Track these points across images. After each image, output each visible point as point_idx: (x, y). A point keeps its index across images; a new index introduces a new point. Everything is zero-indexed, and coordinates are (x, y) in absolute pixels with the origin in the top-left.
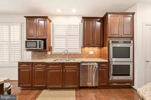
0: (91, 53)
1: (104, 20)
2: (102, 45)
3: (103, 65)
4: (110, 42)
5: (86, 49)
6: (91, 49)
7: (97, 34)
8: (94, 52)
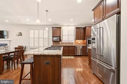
0: (79, 42)
1: (85, 29)
2: (84, 39)
3: (84, 47)
4: (87, 38)
5: (77, 41)
6: (79, 40)
7: (82, 35)
8: (81, 42)
